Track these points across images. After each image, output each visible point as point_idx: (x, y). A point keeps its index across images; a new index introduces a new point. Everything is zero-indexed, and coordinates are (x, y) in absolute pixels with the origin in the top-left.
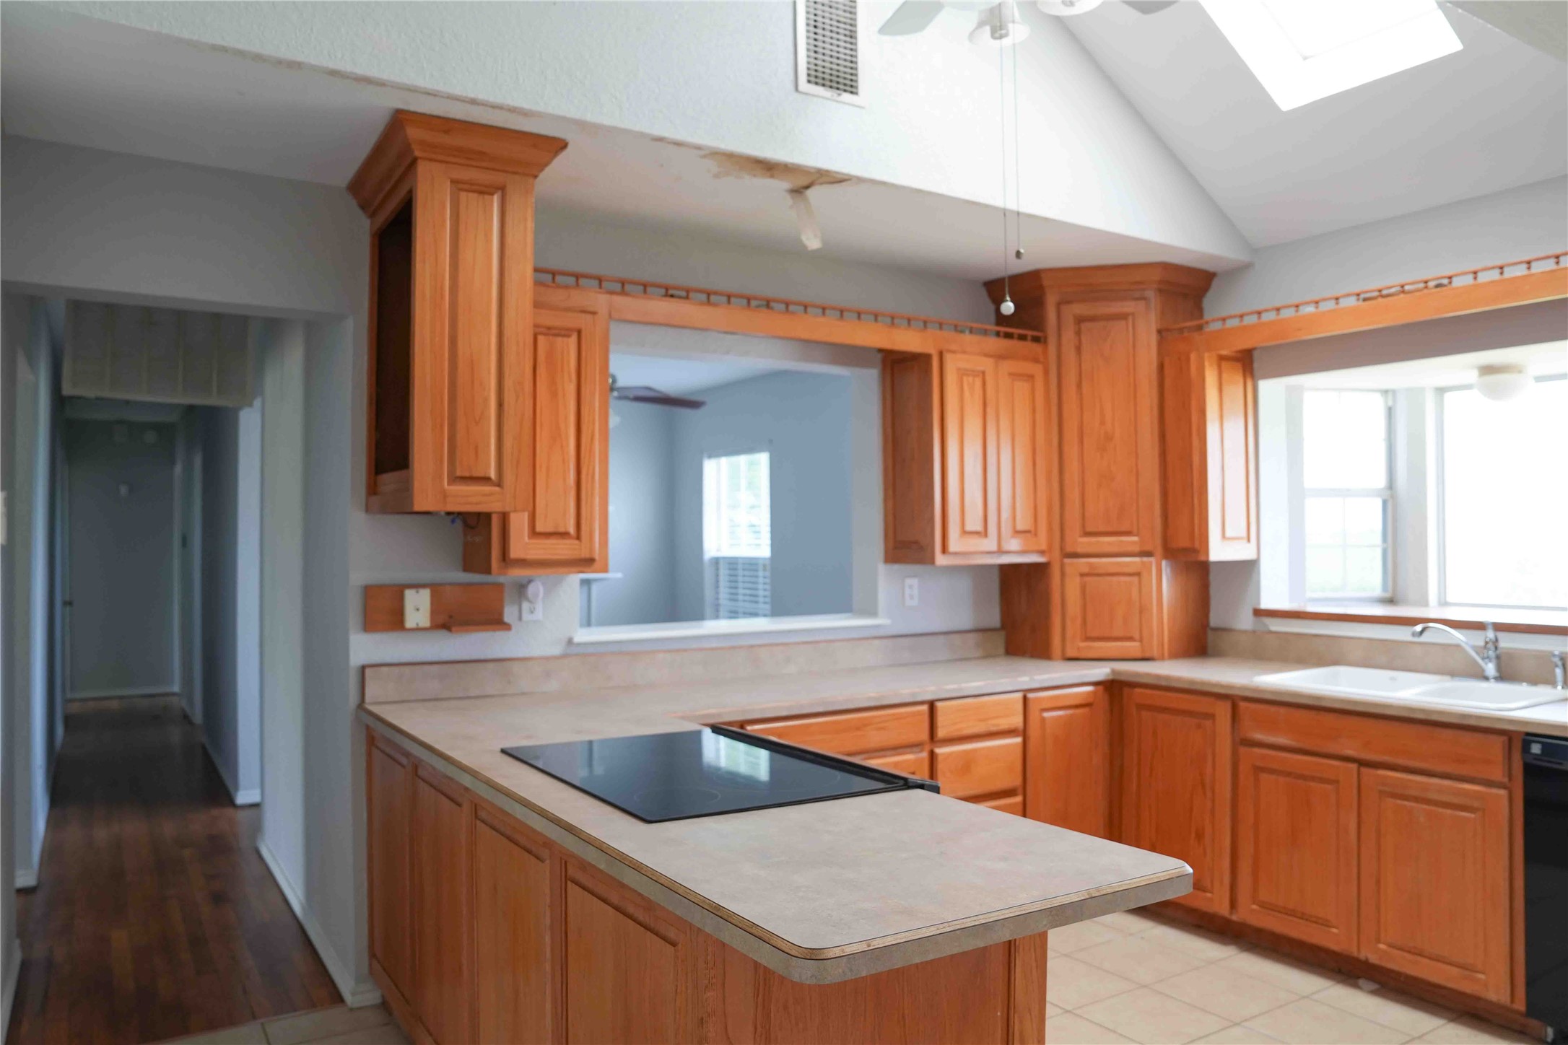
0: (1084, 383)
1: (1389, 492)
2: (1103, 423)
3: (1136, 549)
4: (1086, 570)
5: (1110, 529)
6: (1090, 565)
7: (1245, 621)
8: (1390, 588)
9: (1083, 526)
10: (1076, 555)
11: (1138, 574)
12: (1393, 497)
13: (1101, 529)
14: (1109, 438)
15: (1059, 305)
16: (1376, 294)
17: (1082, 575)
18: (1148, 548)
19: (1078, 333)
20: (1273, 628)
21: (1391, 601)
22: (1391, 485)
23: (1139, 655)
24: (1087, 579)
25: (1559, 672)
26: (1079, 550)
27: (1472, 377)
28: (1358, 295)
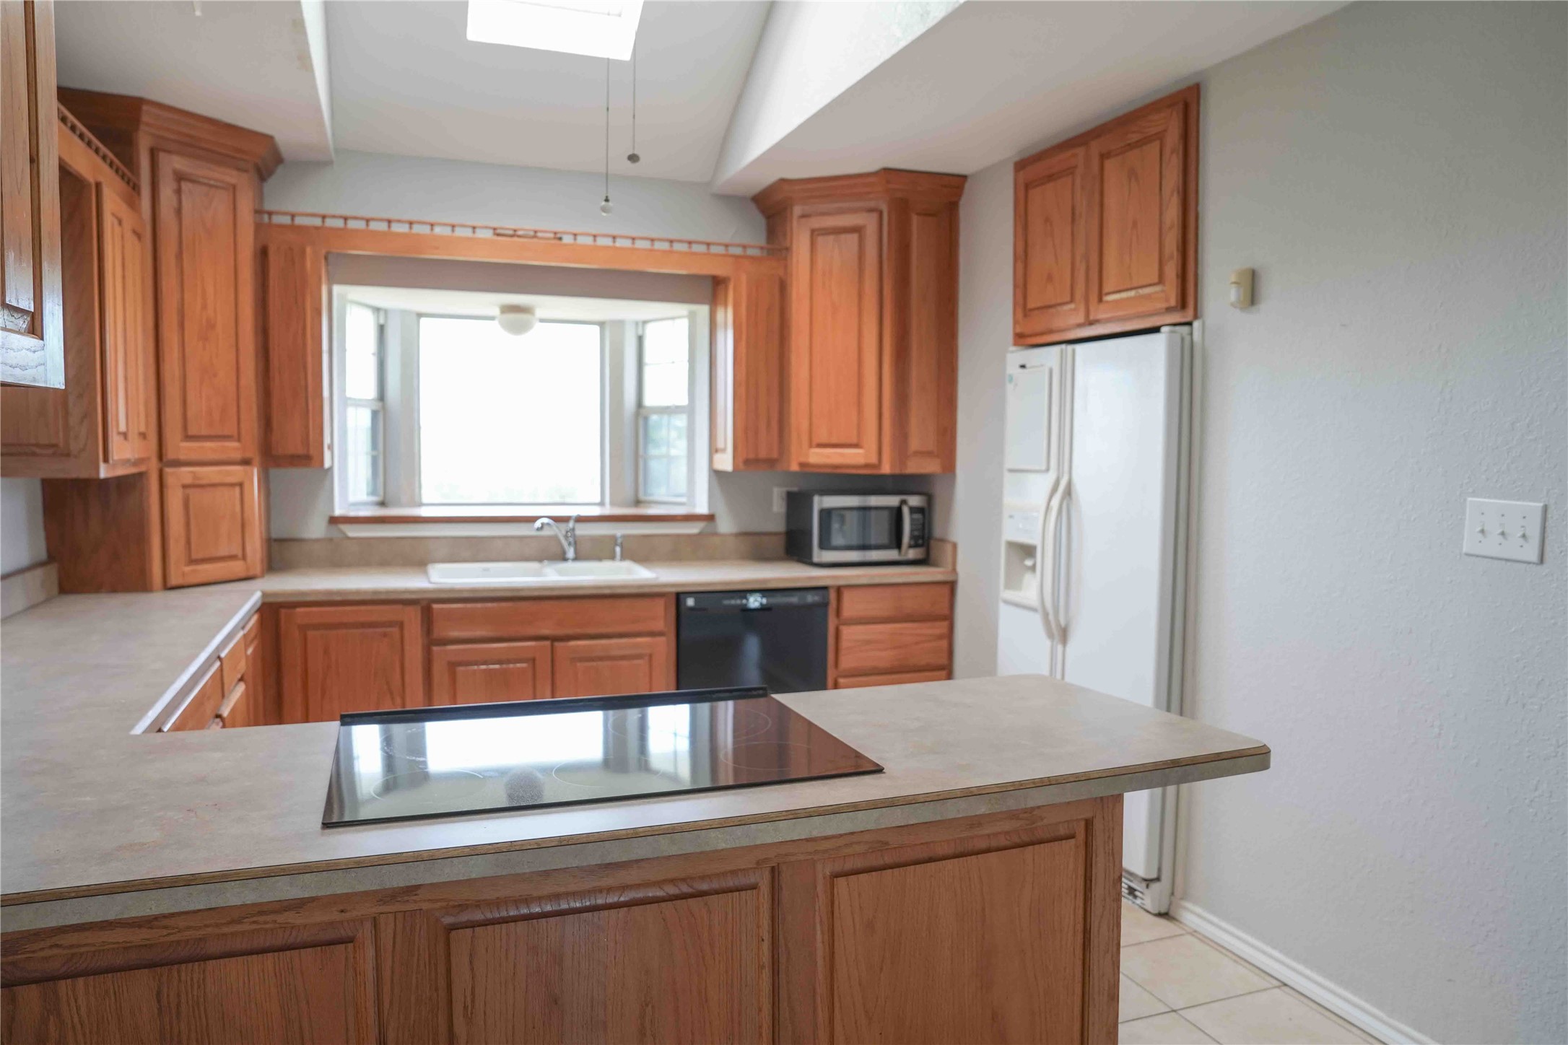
0: (185, 256)
1: (380, 404)
2: (204, 307)
3: (238, 456)
4: (188, 481)
5: (212, 433)
6: (194, 474)
7: (315, 528)
8: (381, 493)
9: (185, 427)
10: (178, 463)
11: (241, 485)
12: (384, 408)
13: (204, 432)
14: (211, 326)
15: (153, 153)
16: (511, 232)
17: (185, 487)
18: (248, 455)
19: (178, 192)
20: (351, 534)
21: (382, 504)
22: (382, 396)
23: (243, 575)
24: (190, 491)
25: (618, 549)
26: (182, 457)
27: (496, 311)
28: (495, 229)
